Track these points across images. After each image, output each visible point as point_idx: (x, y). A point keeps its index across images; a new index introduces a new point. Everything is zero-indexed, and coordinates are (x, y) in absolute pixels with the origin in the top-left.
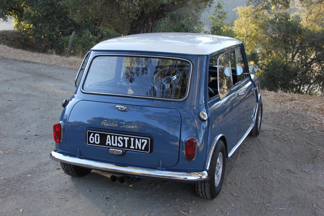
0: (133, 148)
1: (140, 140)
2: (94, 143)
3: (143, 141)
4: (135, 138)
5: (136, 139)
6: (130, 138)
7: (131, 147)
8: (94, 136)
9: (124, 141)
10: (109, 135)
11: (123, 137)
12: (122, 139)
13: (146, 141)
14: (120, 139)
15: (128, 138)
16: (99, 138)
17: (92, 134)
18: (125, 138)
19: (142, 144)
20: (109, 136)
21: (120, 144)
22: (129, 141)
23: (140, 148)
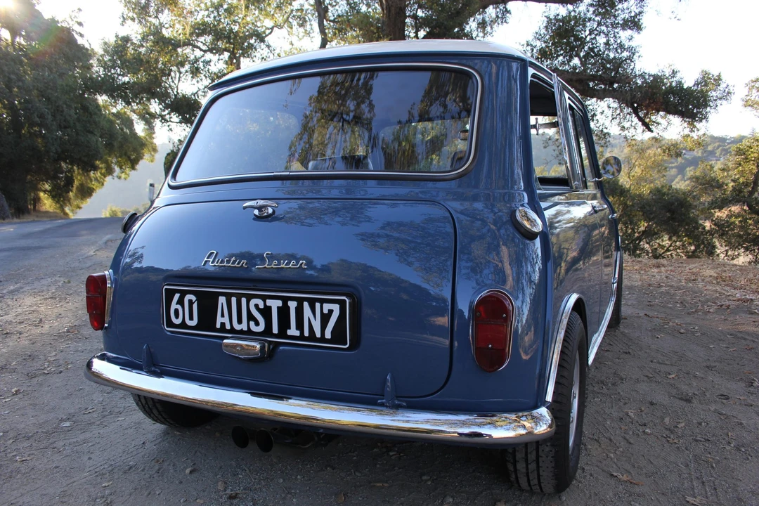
0: (297, 333)
1: (318, 305)
2: (183, 325)
3: (327, 307)
4: (300, 301)
5: (306, 305)
6: (285, 300)
7: (289, 332)
8: (181, 302)
9: (266, 312)
10: (223, 294)
11: (264, 298)
12: (261, 306)
13: (336, 308)
14: (256, 306)
15: (279, 303)
16: (195, 306)
17: (177, 296)
18: (269, 302)
19: (325, 318)
20: (222, 300)
21: (257, 324)
22: (283, 312)
23: (318, 335)
